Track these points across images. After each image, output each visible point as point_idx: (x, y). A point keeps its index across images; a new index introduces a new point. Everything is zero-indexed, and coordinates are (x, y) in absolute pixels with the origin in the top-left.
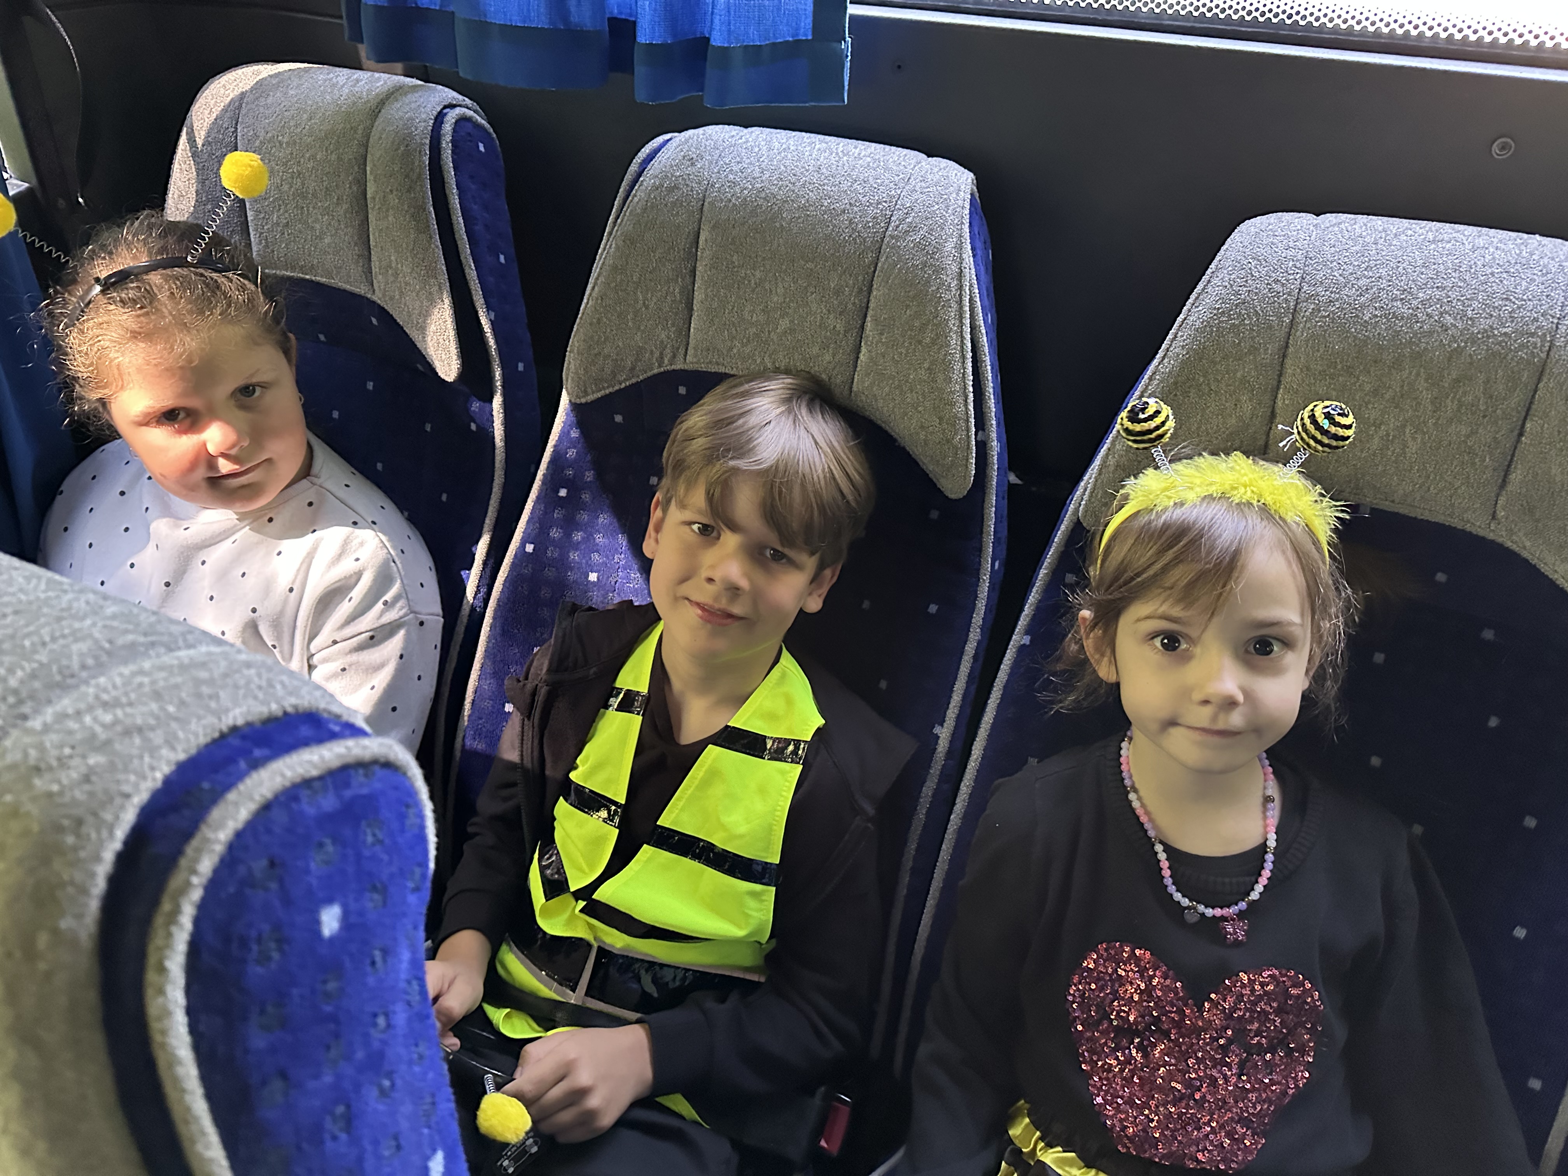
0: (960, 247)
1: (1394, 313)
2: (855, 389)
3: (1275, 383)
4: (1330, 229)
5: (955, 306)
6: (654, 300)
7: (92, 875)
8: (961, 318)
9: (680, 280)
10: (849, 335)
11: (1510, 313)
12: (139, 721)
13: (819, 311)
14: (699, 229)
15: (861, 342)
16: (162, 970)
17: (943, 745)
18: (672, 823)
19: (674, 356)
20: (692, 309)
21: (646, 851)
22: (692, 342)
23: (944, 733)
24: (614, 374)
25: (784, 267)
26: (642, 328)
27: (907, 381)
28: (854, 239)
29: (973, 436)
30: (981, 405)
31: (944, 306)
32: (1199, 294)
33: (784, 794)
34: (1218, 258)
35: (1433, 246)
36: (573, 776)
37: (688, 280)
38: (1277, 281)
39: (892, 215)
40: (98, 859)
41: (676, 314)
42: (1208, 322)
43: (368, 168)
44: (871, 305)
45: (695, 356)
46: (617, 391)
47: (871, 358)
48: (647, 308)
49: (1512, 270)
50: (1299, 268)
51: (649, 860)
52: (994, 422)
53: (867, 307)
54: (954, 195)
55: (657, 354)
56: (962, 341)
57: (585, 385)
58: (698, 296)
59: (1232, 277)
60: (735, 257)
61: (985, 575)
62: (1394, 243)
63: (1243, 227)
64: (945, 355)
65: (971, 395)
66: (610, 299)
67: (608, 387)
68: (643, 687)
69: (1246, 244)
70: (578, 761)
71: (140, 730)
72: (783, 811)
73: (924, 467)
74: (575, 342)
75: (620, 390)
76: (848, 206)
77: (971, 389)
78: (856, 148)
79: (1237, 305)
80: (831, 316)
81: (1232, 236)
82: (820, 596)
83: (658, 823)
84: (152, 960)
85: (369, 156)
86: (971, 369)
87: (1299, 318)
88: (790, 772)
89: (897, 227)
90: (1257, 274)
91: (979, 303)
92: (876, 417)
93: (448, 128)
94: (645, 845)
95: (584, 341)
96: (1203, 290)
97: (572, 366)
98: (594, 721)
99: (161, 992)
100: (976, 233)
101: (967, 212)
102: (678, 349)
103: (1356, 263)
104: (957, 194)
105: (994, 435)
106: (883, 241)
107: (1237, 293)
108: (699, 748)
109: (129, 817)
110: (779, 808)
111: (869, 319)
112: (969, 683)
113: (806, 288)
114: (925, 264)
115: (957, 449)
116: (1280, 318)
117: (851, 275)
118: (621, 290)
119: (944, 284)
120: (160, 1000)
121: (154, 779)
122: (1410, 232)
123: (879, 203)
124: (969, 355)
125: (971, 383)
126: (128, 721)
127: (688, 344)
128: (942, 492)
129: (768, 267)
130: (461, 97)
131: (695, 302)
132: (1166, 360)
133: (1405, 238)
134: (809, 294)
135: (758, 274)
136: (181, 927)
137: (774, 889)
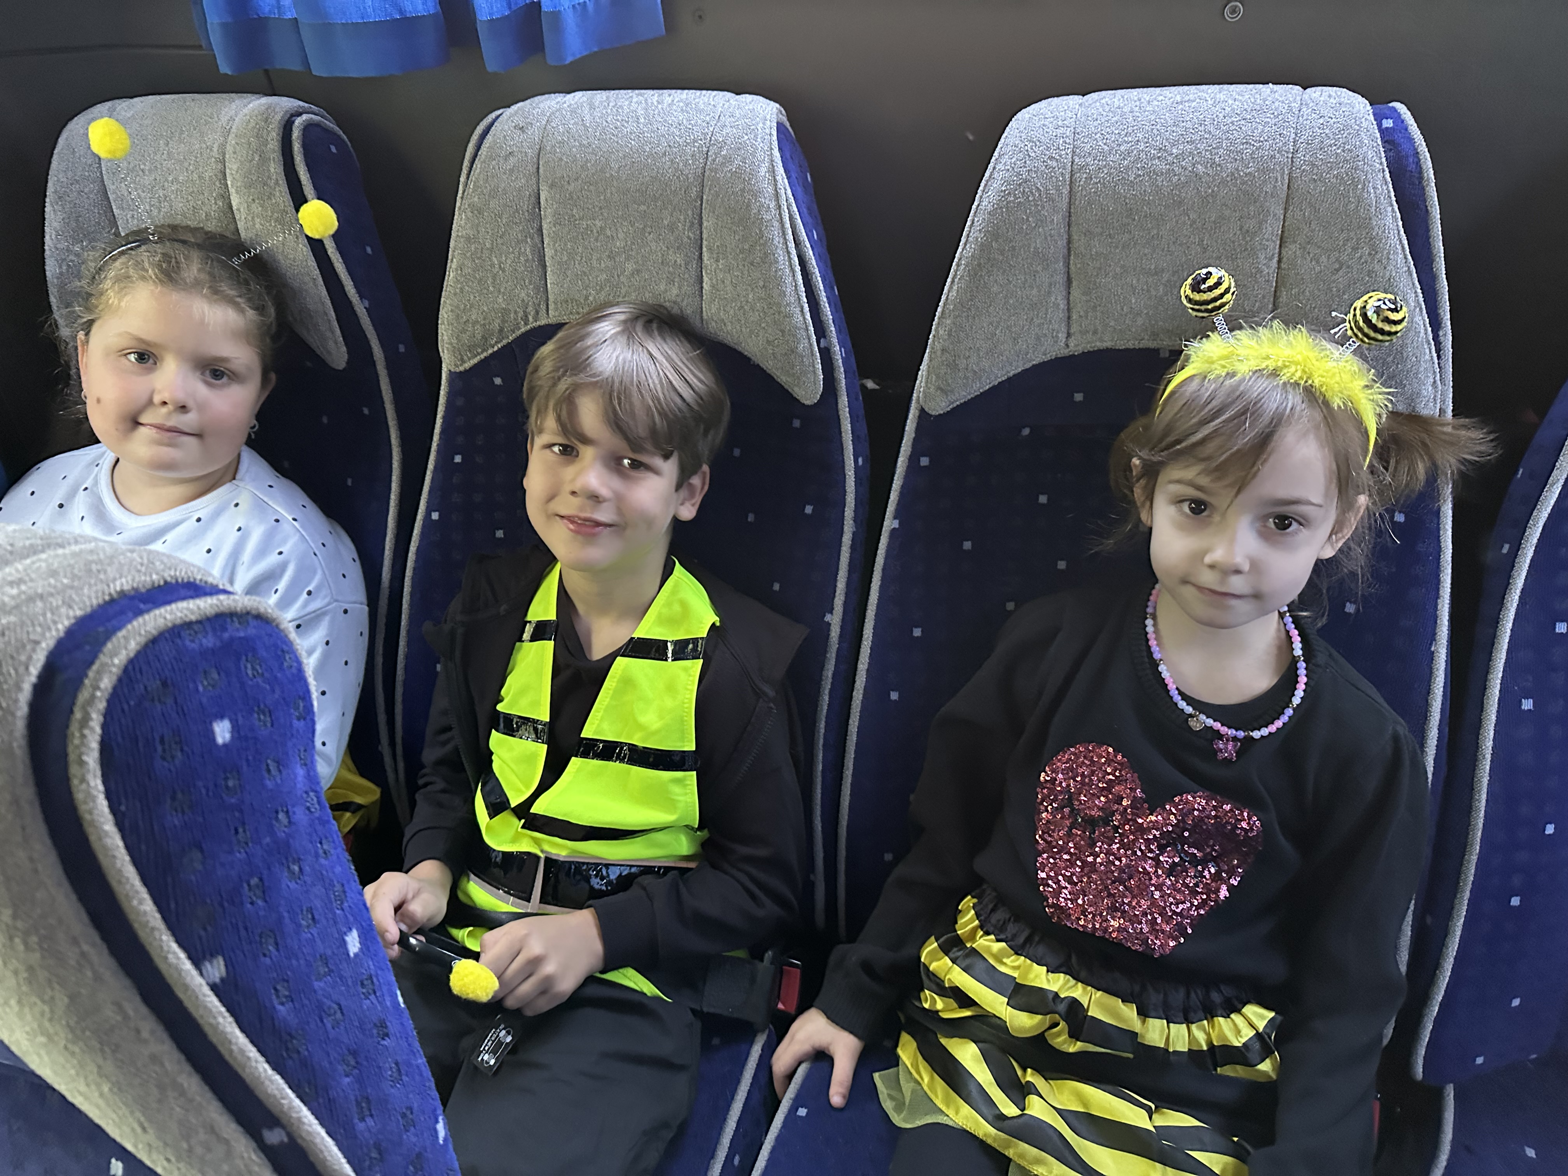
0: (772, 171)
1: (1154, 170)
2: (705, 317)
3: (1066, 251)
4: (1093, 106)
5: (776, 224)
6: (509, 261)
7: (16, 701)
8: (784, 234)
9: (529, 240)
10: (689, 267)
11: (1251, 155)
12: (40, 591)
13: (659, 248)
14: (539, 190)
15: (702, 272)
16: (82, 763)
17: (835, 632)
18: (595, 733)
19: (537, 313)
20: (546, 266)
21: (575, 763)
22: (551, 297)
23: (835, 619)
24: (485, 338)
25: (620, 213)
26: (502, 290)
27: (747, 302)
28: (678, 177)
29: (815, 343)
30: (819, 314)
31: (767, 226)
32: (987, 181)
33: (689, 687)
34: (999, 146)
35: (1181, 106)
36: (500, 707)
37: (537, 240)
38: (1051, 158)
39: (708, 151)
40: (19, 689)
41: (532, 272)
42: (998, 204)
43: (229, 183)
44: (705, 236)
45: (556, 309)
46: (491, 355)
47: (713, 286)
48: (504, 271)
49: (1249, 117)
50: (1069, 144)
51: (579, 770)
52: (833, 329)
53: (702, 239)
54: (761, 125)
55: (521, 314)
56: (789, 257)
57: (460, 354)
58: (549, 252)
59: (1013, 161)
60: (575, 211)
61: (850, 471)
62: (1148, 109)
63: (1019, 115)
64: (776, 271)
65: (807, 305)
66: (468, 267)
67: (482, 352)
68: (551, 615)
69: (1022, 129)
70: (503, 692)
71: (41, 597)
72: (691, 702)
73: (779, 380)
74: (445, 314)
75: (494, 352)
76: (668, 148)
77: (805, 300)
78: (670, 95)
79: (1020, 185)
80: (670, 252)
81: (1010, 125)
82: (693, 505)
83: (582, 736)
84: (72, 757)
85: (228, 171)
86: (801, 281)
87: (1077, 189)
88: (692, 667)
89: (714, 160)
90: (1033, 154)
91: (799, 221)
92: (729, 340)
93: (296, 134)
94: (573, 758)
95: (452, 311)
96: (990, 177)
97: (445, 338)
98: (511, 654)
99: (83, 780)
100: (789, 157)
101: (775, 138)
102: (539, 305)
103: (1117, 132)
104: (764, 124)
105: (835, 341)
106: (704, 176)
107: (1019, 174)
108: (610, 660)
109: (39, 659)
110: (686, 701)
111: (704, 249)
112: (850, 572)
113: (643, 229)
114: (743, 190)
115: (802, 357)
116: (1057, 189)
117: (681, 211)
118: (478, 258)
119: (763, 206)
120: (84, 786)
121: (57, 630)
122: (1160, 98)
123: (695, 141)
124: (798, 268)
125: (804, 294)
126: (31, 592)
127: (547, 299)
128: (798, 401)
129: (605, 214)
130: (306, 105)
131: (547, 258)
132: (968, 245)
133: (1157, 103)
134: (647, 234)
135: (598, 223)
136: (92, 730)
137: (695, 773)
